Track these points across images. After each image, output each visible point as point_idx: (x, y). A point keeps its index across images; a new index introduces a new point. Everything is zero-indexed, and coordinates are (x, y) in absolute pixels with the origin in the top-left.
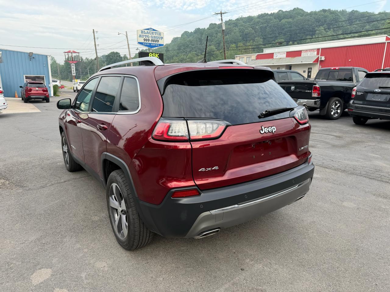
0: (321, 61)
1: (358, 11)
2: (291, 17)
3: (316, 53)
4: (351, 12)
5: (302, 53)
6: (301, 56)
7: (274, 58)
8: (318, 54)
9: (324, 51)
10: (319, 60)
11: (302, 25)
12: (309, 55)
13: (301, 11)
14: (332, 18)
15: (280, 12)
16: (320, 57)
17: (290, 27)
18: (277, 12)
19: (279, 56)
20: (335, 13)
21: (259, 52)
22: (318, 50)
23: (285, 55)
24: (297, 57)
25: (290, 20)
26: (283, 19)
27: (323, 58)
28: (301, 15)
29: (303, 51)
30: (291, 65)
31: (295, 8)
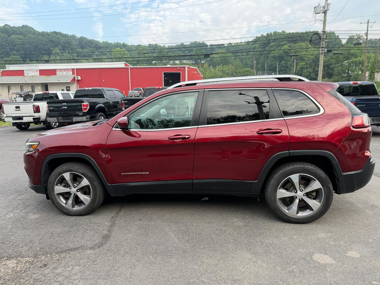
0: (78, 81)
1: (86, 38)
2: (21, 34)
3: (71, 73)
4: (81, 37)
5: (57, 72)
6: (56, 75)
7: (25, 75)
8: (73, 73)
9: (79, 71)
10: (76, 79)
11: (36, 43)
12: (64, 74)
13: (31, 29)
14: (65, 41)
15: (7, 26)
16: (76, 77)
17: (22, 44)
18: (3, 26)
19: (31, 74)
20: (67, 36)
21: (3, 69)
22: (73, 70)
23: (38, 73)
24: (52, 76)
25: (21, 37)
26: (12, 34)
27: (79, 78)
28: (32, 33)
29: (57, 70)
30: (47, 83)
31: (23, 26)
